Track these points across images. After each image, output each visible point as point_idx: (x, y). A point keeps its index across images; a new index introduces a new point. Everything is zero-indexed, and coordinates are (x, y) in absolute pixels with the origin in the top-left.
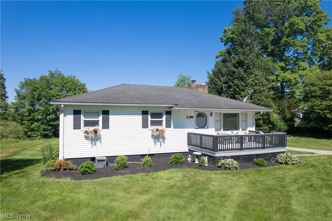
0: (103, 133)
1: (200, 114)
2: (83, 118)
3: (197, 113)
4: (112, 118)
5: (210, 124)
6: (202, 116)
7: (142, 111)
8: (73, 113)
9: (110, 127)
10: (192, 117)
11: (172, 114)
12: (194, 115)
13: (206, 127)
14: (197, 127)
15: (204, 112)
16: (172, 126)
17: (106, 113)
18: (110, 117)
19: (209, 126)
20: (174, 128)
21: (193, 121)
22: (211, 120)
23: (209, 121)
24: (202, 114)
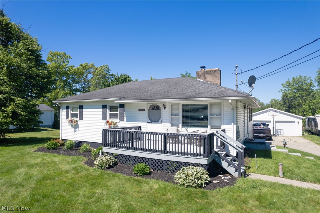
0: (80, 122)
1: (154, 107)
2: (70, 112)
3: (149, 105)
4: (85, 111)
5: (163, 118)
6: (158, 109)
7: (103, 105)
8: (66, 108)
9: (83, 118)
10: (144, 110)
11: (125, 107)
12: (146, 107)
13: (160, 121)
14: (149, 121)
15: (158, 104)
16: (125, 119)
17: (81, 107)
18: (83, 111)
19: (163, 120)
20: (127, 121)
21: (146, 114)
22: (165, 113)
23: (163, 115)
24: (157, 107)
